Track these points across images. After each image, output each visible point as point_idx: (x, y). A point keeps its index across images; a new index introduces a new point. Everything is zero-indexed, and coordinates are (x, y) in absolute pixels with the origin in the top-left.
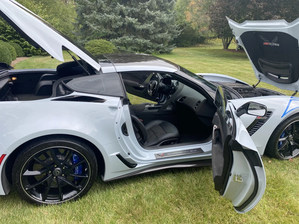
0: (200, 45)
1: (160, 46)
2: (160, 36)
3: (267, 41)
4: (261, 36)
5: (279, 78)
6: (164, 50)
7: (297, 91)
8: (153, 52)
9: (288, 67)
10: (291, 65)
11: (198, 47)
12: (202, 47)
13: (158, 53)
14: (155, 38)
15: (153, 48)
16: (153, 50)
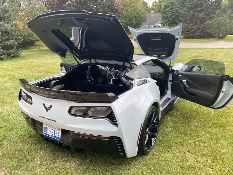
0: (32, 47)
1: (12, 51)
2: (8, 43)
3: (154, 38)
4: (150, 36)
5: (159, 56)
6: (15, 54)
7: (171, 61)
8: (6, 57)
9: (166, 50)
10: (168, 48)
11: (30, 49)
12: (34, 48)
13: (10, 57)
14: (4, 46)
15: (4, 54)
16: (5, 56)
